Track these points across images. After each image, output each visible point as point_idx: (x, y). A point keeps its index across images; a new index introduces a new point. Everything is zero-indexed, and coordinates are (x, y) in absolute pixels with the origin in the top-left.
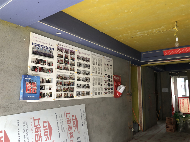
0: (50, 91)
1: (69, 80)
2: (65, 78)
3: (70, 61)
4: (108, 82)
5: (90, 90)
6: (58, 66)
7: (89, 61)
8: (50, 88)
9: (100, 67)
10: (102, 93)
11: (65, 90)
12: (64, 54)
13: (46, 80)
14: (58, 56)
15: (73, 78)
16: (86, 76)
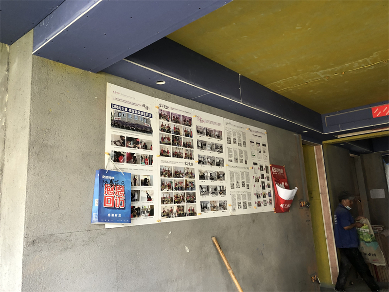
0: (150, 203)
1: (184, 179)
2: (177, 174)
3: (184, 139)
4: (261, 180)
5: (227, 198)
6: (162, 150)
7: (219, 136)
8: (150, 197)
9: (242, 148)
10: (250, 205)
11: (178, 200)
12: (172, 125)
13: (141, 180)
14: (162, 129)
15: (191, 173)
16: (216, 169)
